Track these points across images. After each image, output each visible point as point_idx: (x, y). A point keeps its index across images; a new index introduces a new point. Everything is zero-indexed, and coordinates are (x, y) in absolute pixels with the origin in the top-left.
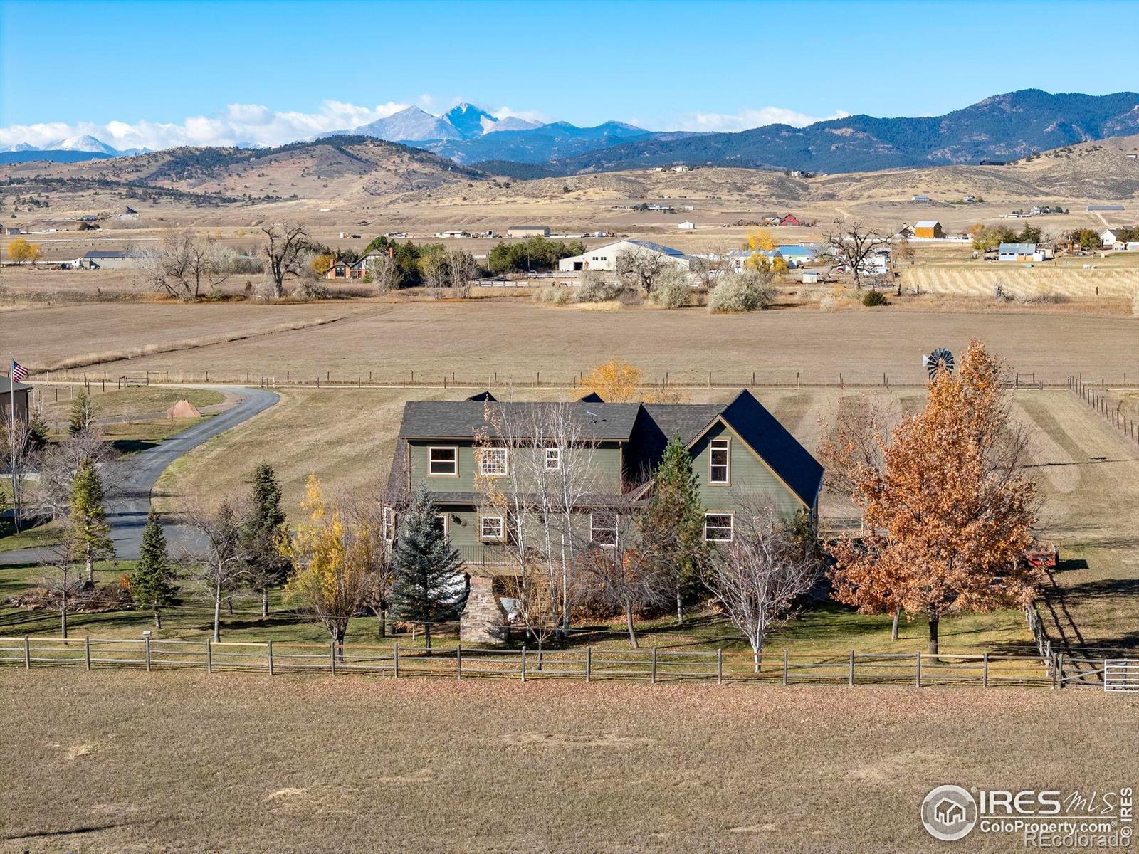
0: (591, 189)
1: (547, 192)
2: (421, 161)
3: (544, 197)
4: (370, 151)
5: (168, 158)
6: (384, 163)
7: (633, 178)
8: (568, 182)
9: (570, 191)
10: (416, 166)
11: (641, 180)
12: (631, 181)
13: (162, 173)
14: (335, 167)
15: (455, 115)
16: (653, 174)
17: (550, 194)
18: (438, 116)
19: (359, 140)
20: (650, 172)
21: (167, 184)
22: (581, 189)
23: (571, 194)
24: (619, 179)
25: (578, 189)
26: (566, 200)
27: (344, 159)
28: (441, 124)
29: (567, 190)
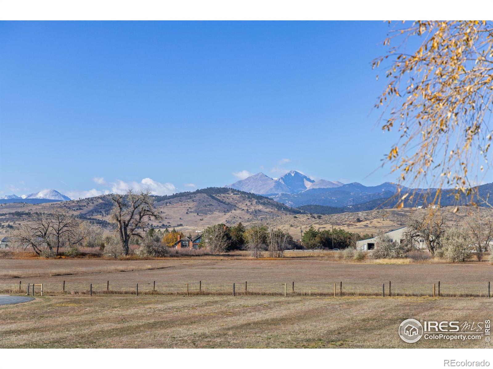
0: (375, 220)
1: (346, 221)
2: (264, 204)
3: (344, 224)
4: (231, 197)
5: (101, 201)
6: (240, 205)
7: (403, 213)
8: (360, 215)
9: (361, 221)
10: (260, 207)
11: (408, 214)
12: (401, 215)
13: (96, 210)
14: (208, 208)
15: (287, 178)
16: (416, 210)
17: (348, 223)
18: (276, 179)
19: (225, 190)
20: (414, 208)
21: (99, 217)
22: (369, 220)
23: (362, 223)
24: (393, 213)
25: (366, 219)
26: (358, 227)
27: (214, 203)
28: (277, 183)
29: (359, 220)
